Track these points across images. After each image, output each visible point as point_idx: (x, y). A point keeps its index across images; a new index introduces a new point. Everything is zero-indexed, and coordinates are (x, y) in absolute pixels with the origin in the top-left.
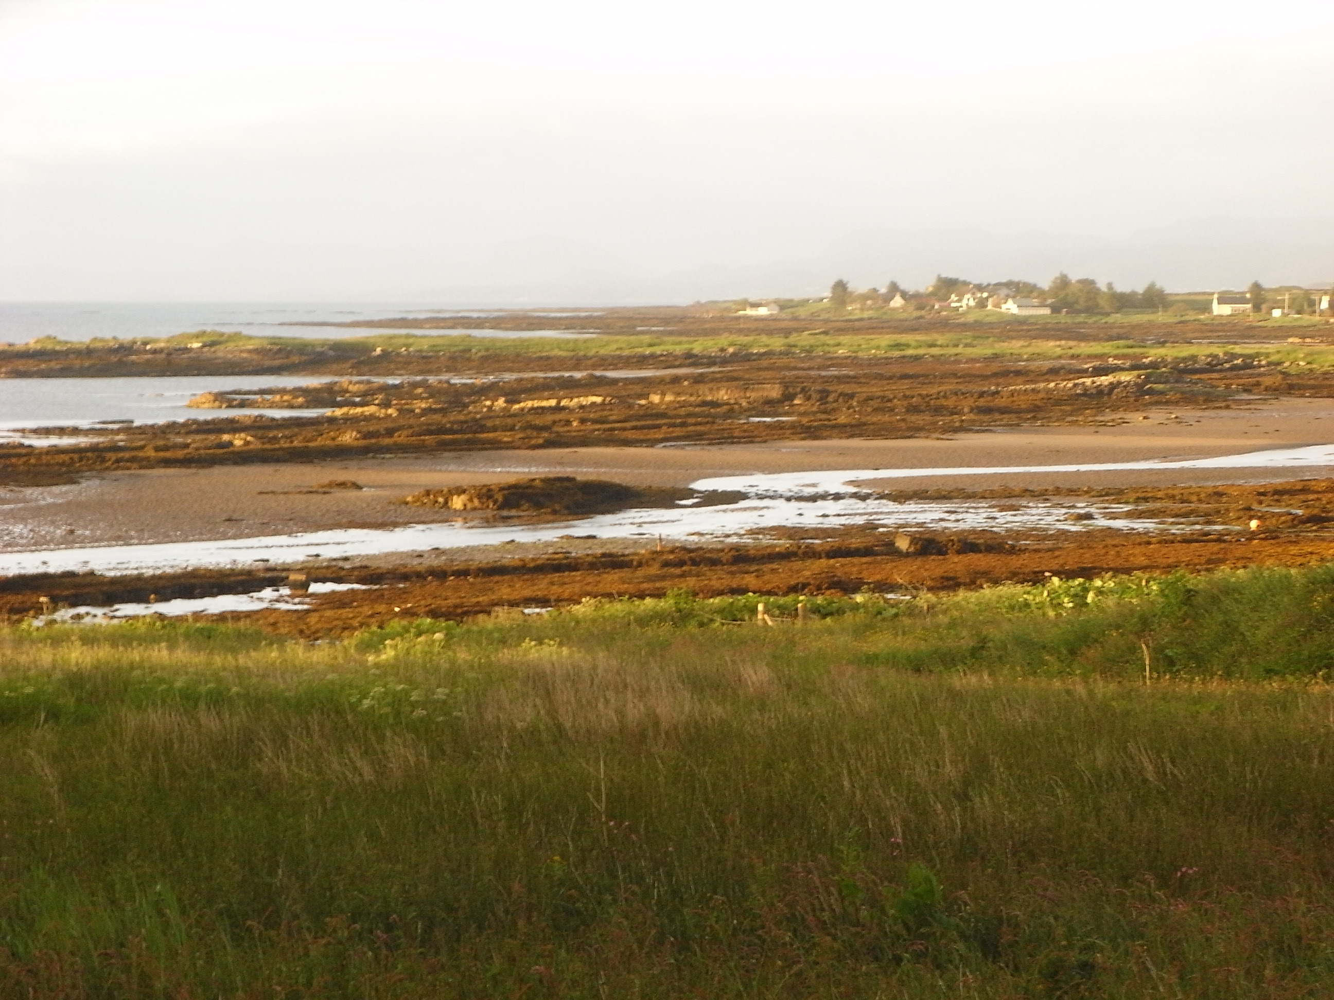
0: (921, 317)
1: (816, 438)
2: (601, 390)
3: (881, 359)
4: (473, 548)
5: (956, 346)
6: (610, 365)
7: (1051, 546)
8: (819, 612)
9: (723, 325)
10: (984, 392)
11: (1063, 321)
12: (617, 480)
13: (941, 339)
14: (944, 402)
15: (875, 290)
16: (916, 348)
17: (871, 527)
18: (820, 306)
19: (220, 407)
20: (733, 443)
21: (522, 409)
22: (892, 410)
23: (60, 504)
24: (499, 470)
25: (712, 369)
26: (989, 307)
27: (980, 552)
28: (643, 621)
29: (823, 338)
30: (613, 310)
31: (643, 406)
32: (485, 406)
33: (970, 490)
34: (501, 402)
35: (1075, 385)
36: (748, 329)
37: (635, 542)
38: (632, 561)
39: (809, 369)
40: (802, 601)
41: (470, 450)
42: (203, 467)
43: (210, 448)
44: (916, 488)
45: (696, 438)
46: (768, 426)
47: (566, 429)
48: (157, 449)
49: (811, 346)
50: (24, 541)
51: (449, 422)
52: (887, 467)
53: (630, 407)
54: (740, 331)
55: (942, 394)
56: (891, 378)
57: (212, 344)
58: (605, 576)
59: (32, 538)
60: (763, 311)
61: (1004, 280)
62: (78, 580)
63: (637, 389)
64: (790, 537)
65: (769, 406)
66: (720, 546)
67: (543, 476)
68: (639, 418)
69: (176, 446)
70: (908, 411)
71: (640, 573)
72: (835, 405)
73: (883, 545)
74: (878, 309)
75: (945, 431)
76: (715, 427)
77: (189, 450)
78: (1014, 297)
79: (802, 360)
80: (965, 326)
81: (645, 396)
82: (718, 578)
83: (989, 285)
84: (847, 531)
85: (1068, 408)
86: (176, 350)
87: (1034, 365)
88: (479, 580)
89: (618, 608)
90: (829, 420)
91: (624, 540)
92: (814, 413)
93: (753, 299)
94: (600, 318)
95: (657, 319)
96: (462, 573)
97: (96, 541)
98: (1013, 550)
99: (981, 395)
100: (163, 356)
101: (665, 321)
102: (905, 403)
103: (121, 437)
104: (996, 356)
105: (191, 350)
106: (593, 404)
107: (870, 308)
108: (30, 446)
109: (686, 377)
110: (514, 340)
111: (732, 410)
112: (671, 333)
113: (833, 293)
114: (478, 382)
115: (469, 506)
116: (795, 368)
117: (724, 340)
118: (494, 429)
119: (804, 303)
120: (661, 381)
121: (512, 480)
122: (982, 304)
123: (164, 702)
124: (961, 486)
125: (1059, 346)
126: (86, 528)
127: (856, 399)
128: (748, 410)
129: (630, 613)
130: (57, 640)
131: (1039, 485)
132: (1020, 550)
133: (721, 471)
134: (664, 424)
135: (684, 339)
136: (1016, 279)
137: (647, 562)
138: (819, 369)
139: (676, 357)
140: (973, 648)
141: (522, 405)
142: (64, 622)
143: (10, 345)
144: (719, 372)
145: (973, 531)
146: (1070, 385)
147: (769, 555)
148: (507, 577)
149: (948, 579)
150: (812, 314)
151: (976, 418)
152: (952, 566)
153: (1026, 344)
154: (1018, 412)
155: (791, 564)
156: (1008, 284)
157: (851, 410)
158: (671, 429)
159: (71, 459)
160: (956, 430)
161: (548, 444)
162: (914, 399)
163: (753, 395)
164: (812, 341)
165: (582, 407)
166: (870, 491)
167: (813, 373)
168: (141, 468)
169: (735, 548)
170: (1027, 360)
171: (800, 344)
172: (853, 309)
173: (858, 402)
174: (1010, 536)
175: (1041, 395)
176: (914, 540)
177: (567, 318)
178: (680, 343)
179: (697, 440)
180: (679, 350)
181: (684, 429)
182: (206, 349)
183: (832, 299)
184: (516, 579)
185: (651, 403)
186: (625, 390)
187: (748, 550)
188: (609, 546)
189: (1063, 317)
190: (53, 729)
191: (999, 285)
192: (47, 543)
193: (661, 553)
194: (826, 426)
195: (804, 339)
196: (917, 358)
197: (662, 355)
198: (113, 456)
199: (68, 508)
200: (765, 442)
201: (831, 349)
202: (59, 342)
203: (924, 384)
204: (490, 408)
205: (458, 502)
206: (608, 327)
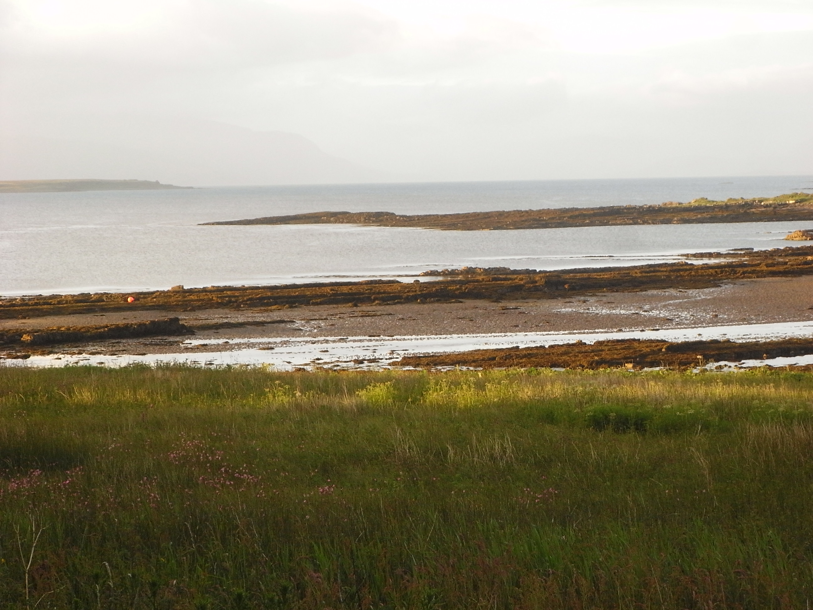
19: (806, 240)
23: (709, 299)
42: (795, 276)
43: (800, 265)
48: (767, 266)
50: (688, 322)
57: (802, 201)
59: (692, 320)
62: (720, 345)
69: (779, 264)
77: (787, 266)
86: (779, 205)
97: (731, 322)
100: (771, 209)
103: (746, 258)
105: (789, 204)
108: (692, 264)
123: (772, 419)
126: (724, 314)
130: (709, 381)
142: (711, 370)
143: (679, 204)
159: (716, 272)
168: (758, 277)
182: (797, 204)
190: (705, 435)
192: (702, 323)
198: (741, 270)
199: (714, 301)
202: (709, 201)
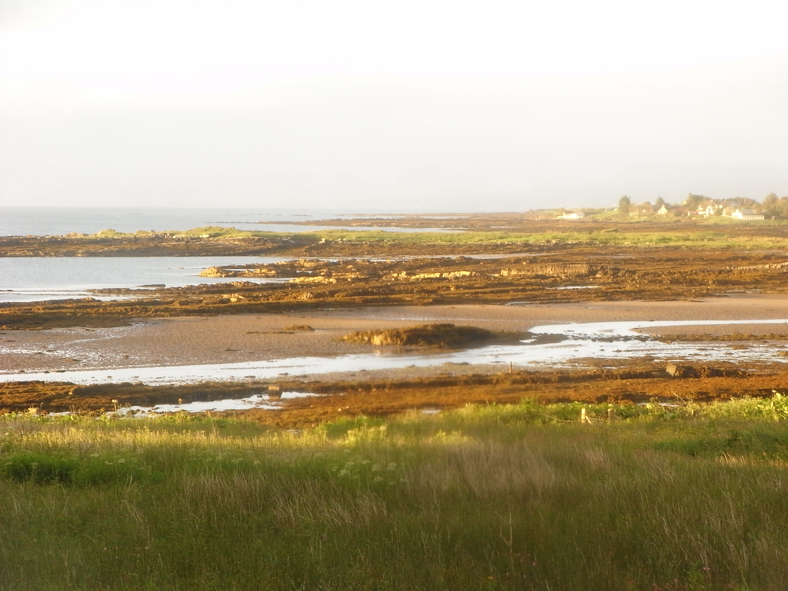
0: (679, 221)
1: (611, 300)
2: (470, 267)
3: (653, 248)
4: (388, 371)
5: (702, 240)
6: (475, 250)
7: (769, 373)
8: (622, 414)
9: (547, 225)
10: (723, 270)
11: (772, 224)
12: (481, 326)
13: (692, 236)
14: (695, 277)
15: (648, 203)
16: (676, 241)
17: (649, 359)
18: (610, 213)
19: (221, 277)
20: (557, 303)
21: (418, 279)
22: (661, 282)
23: (119, 339)
24: (404, 319)
25: (542, 254)
26: (724, 215)
27: (723, 376)
28: (505, 419)
29: (614, 234)
30: (475, 215)
31: (497, 277)
32: (393, 277)
33: (714, 335)
34: (403, 275)
35: (782, 267)
36: (564, 228)
37: (494, 367)
38: (492, 380)
39: (605, 254)
40: (610, 407)
41: (384, 306)
42: (211, 316)
43: (215, 303)
44: (679, 333)
45: (532, 299)
46: (579, 292)
47: (447, 292)
48: (181, 303)
49: (607, 240)
50: (96, 363)
51: (370, 287)
52: (659, 319)
53: (488, 278)
54: (559, 229)
55: (694, 271)
56: (659, 261)
57: (216, 235)
58: (475, 389)
59: (102, 360)
60: (574, 217)
61: (734, 197)
62: (132, 388)
63: (493, 266)
64: (596, 365)
65: (580, 278)
66: (550, 371)
67: (433, 323)
68: (494, 286)
69: (193, 302)
70: (672, 282)
71: (499, 387)
72: (623, 278)
73: (658, 371)
74: (650, 216)
75: (696, 296)
76: (545, 292)
77: (203, 304)
78: (740, 208)
79: (601, 248)
80: (707, 227)
81: (499, 271)
82: (550, 392)
83: (723, 200)
84: (634, 361)
85: (778, 282)
86: (192, 239)
87: (754, 253)
88: (392, 391)
89: (489, 410)
90: (620, 288)
91: (486, 366)
92: (609, 284)
93: (567, 209)
94: (467, 220)
95: (505, 221)
96: (381, 387)
97: (143, 363)
98: (744, 375)
99: (720, 272)
100: (184, 243)
101: (510, 222)
102: (669, 277)
103: (158, 295)
104: (729, 247)
105: (203, 238)
106: (464, 276)
107: (645, 215)
108: (99, 301)
109: (525, 259)
110: (412, 234)
111: (556, 281)
112: (514, 230)
113: (620, 205)
114: (388, 261)
115: (384, 342)
116: (597, 254)
117: (549, 235)
118: (400, 292)
119: (600, 211)
120: (508, 262)
121: (412, 325)
122: (719, 213)
124: (708, 333)
125: (771, 241)
126: (136, 354)
127: (637, 274)
128: (567, 281)
129: (497, 414)
131: (760, 333)
132: (749, 375)
133: (549, 321)
134: (512, 290)
135: (523, 234)
136: (741, 196)
137: (502, 380)
138: (612, 254)
139: (518, 246)
140: (729, 440)
141: (417, 276)
142: (123, 416)
143: (85, 235)
144: (547, 256)
145: (717, 362)
146: (779, 266)
147: (583, 376)
148: (411, 390)
149: (702, 393)
150: (606, 218)
151: (717, 288)
152: (705, 385)
153: (748, 239)
154: (744, 284)
155: (597, 383)
156: (736, 200)
157: (634, 282)
158: (515, 293)
159: (126, 309)
160: (704, 296)
161: (436, 302)
162: (676, 275)
163: (569, 271)
164: (607, 236)
165: (456, 278)
166: (648, 335)
167: (608, 257)
168: (171, 316)
169: (561, 372)
170: (750, 250)
171: (599, 238)
172: (634, 216)
173: (639, 277)
174: (741, 366)
175: (759, 273)
176: (679, 367)
177: (445, 219)
178: (521, 237)
179: (533, 300)
180: (519, 241)
181: (524, 293)
182: (211, 239)
183: (619, 209)
184: (416, 391)
185: (502, 276)
186: (485, 267)
187: (568, 374)
188: (477, 370)
189: (773, 222)
191: (730, 200)
192: (111, 364)
193: (512, 374)
194: (617, 292)
195: (602, 235)
196: (677, 248)
197: (509, 245)
198: (153, 308)
199: (123, 340)
200: (578, 302)
201: (620, 242)
202: (117, 233)
203: (682, 265)
204: (396, 279)
205: (377, 340)
206: (472, 225)
